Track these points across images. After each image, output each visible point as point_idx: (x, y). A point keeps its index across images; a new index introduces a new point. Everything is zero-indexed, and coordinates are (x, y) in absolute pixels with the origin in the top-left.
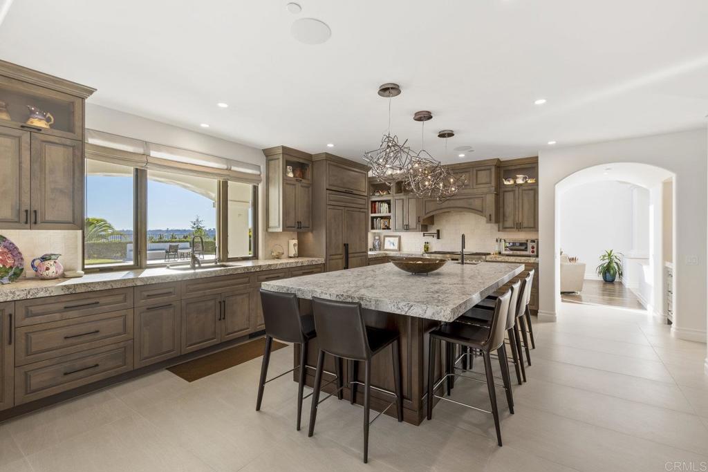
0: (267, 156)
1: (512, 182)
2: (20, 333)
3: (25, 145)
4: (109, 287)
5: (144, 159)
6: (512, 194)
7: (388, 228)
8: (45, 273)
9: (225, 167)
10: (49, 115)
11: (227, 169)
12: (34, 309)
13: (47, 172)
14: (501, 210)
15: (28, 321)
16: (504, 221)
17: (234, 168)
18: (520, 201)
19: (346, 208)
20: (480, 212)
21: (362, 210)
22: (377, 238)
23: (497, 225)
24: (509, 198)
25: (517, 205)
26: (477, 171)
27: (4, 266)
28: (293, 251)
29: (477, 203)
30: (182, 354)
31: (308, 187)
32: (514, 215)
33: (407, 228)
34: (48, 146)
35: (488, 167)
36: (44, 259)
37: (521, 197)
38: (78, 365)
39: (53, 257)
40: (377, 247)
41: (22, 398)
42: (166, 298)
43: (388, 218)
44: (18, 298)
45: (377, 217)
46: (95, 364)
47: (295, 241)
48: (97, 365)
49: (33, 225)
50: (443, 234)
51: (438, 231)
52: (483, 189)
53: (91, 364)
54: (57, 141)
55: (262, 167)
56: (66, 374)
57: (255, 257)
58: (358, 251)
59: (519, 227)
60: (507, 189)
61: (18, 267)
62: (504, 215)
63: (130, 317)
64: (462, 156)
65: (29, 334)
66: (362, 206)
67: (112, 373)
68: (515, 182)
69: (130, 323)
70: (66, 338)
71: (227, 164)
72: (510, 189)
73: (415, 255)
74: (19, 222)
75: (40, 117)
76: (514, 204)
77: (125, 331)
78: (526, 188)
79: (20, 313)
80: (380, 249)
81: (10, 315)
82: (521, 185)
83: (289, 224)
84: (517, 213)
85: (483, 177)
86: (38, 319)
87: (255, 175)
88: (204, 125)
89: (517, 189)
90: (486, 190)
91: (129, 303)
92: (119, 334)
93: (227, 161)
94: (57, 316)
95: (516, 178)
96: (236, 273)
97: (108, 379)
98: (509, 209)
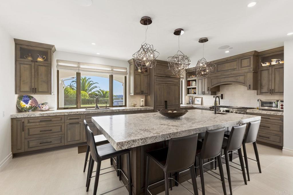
0: (130, 64)
1: (268, 64)
2: (26, 128)
3: (33, 67)
4: (55, 115)
5: (78, 68)
6: (266, 72)
7: (195, 93)
8: (42, 109)
9: (111, 69)
10: (44, 56)
11: (111, 70)
12: (31, 121)
13: (39, 75)
14: (259, 82)
15: (29, 124)
16: (261, 88)
17: (114, 70)
18: (273, 76)
19: (166, 84)
20: (243, 83)
21: (176, 85)
22: (191, 98)
23: (256, 91)
24: (265, 74)
25: (270, 78)
26: (241, 60)
27: (31, 106)
28: (142, 103)
29: (241, 79)
30: (84, 142)
31: (147, 75)
32: (269, 85)
33: (204, 93)
34: (39, 67)
35: (249, 57)
36: (42, 104)
37: (273, 73)
38: (45, 141)
39: (45, 104)
40: (191, 103)
41: (27, 150)
42: (77, 120)
43: (195, 88)
44: (25, 117)
45: (190, 88)
46: (51, 141)
47: (143, 100)
48: (51, 142)
49: (35, 93)
50: (225, 96)
51: (222, 95)
52: (245, 70)
53: (49, 141)
54: (42, 65)
55: (128, 68)
56: (40, 143)
57: (125, 106)
58: (174, 104)
59: (272, 92)
60: (264, 69)
61: (36, 107)
62: (261, 85)
63: (63, 126)
64: (227, 52)
65: (29, 129)
66: (177, 83)
67: (57, 145)
68: (271, 64)
69: (63, 128)
70: (41, 131)
71: (112, 68)
72: (266, 69)
73: (206, 107)
74: (31, 92)
75: (41, 57)
76: (269, 78)
77: (61, 131)
78: (278, 67)
79: (26, 122)
80: (193, 104)
81: (23, 122)
82: (274, 65)
83: (137, 92)
84: (270, 83)
85: (245, 62)
86: (31, 124)
87: (125, 72)
88: (98, 54)
89: (270, 68)
90: (247, 71)
91: (63, 121)
92: (59, 132)
93: (112, 67)
94: (38, 124)
95: (272, 61)
96: (107, 112)
97: (55, 147)
98: (265, 81)
